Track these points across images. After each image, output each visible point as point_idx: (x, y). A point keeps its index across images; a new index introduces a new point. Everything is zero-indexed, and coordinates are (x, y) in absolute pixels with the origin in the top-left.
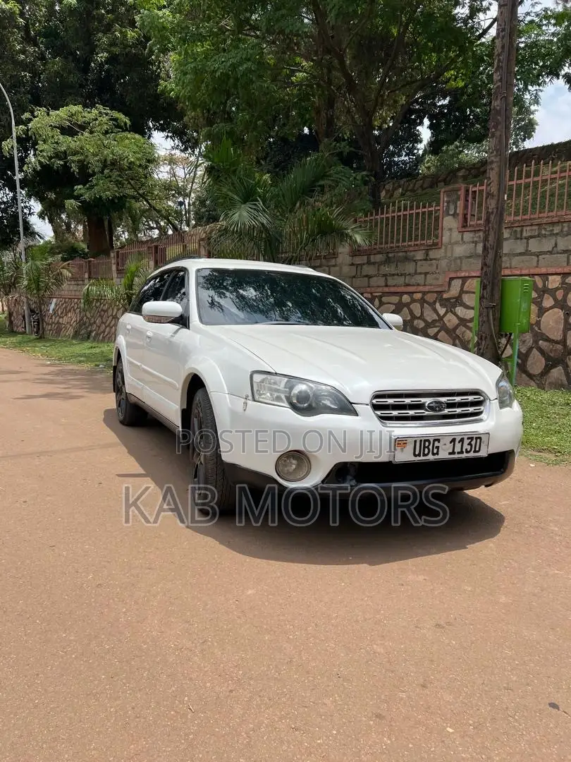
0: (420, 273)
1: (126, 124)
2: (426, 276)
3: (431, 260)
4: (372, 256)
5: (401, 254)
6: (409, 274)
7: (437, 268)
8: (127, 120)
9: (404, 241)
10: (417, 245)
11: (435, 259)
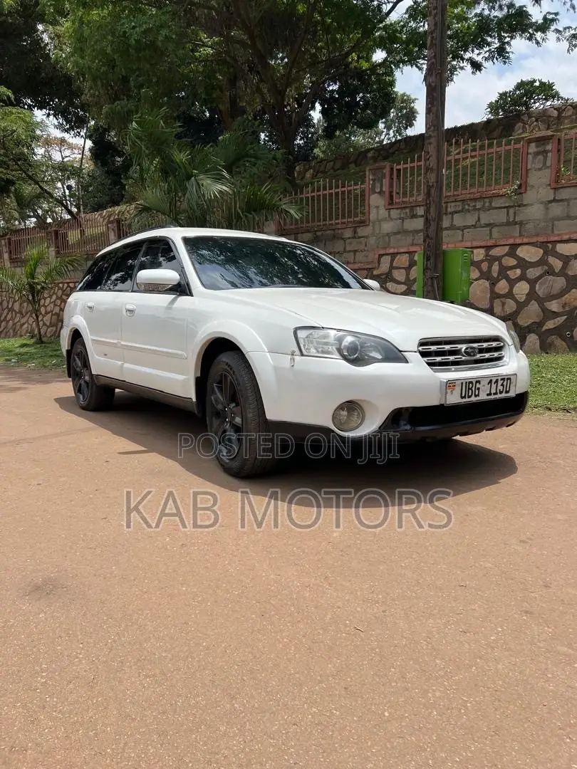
0: (350, 251)
1: (9, 98)
2: (355, 255)
3: (360, 237)
4: (299, 235)
5: (328, 232)
6: (339, 252)
7: (366, 245)
8: (10, 93)
9: (331, 219)
10: (344, 223)
11: (362, 237)
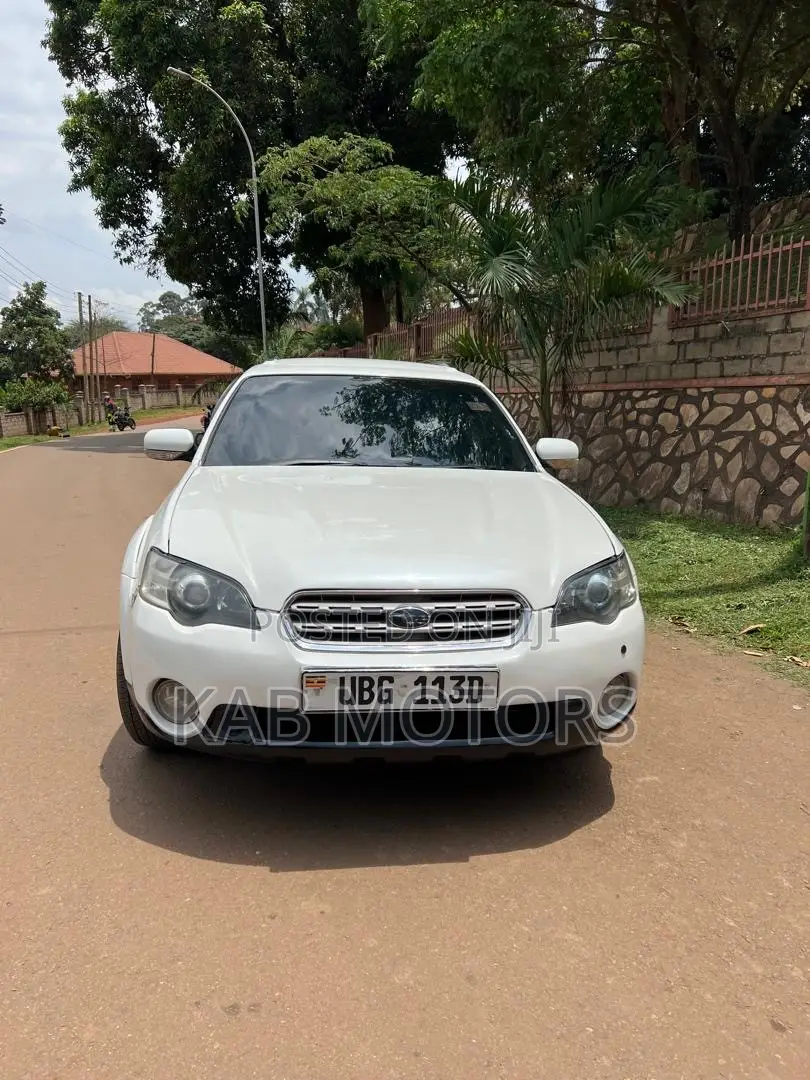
0: (775, 355)
1: (387, 153)
2: (784, 360)
3: (794, 331)
4: (702, 328)
5: (745, 323)
6: (758, 357)
7: (802, 345)
8: (389, 148)
10: (772, 307)
11: (799, 330)
